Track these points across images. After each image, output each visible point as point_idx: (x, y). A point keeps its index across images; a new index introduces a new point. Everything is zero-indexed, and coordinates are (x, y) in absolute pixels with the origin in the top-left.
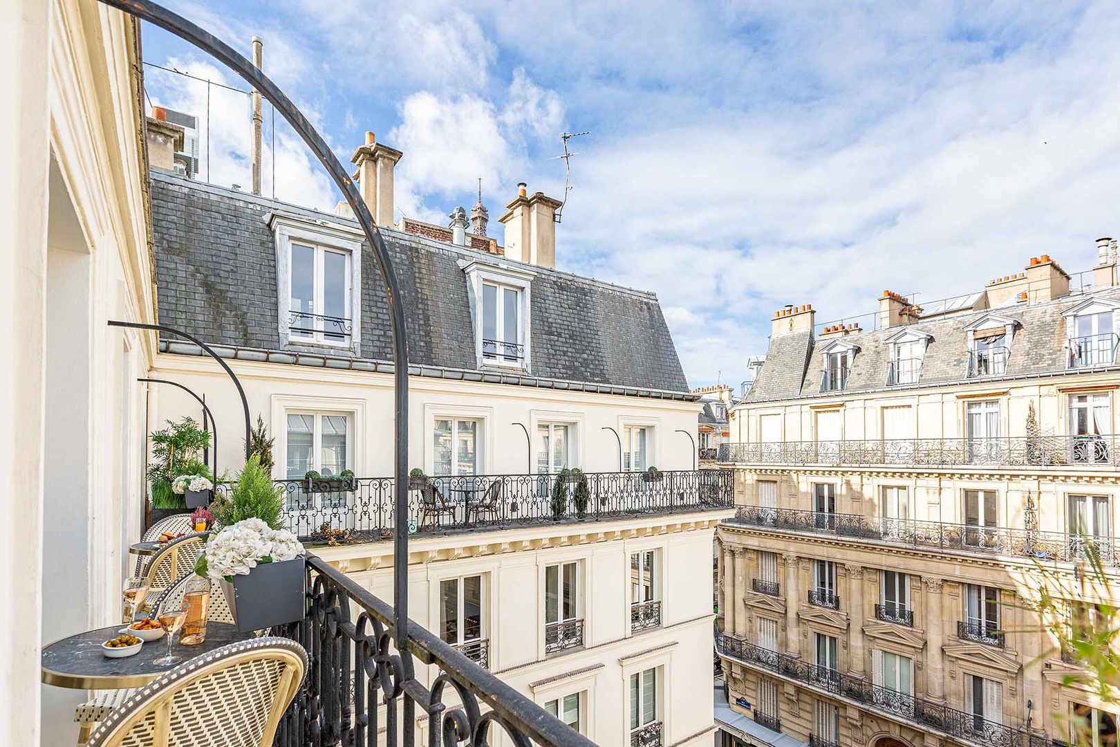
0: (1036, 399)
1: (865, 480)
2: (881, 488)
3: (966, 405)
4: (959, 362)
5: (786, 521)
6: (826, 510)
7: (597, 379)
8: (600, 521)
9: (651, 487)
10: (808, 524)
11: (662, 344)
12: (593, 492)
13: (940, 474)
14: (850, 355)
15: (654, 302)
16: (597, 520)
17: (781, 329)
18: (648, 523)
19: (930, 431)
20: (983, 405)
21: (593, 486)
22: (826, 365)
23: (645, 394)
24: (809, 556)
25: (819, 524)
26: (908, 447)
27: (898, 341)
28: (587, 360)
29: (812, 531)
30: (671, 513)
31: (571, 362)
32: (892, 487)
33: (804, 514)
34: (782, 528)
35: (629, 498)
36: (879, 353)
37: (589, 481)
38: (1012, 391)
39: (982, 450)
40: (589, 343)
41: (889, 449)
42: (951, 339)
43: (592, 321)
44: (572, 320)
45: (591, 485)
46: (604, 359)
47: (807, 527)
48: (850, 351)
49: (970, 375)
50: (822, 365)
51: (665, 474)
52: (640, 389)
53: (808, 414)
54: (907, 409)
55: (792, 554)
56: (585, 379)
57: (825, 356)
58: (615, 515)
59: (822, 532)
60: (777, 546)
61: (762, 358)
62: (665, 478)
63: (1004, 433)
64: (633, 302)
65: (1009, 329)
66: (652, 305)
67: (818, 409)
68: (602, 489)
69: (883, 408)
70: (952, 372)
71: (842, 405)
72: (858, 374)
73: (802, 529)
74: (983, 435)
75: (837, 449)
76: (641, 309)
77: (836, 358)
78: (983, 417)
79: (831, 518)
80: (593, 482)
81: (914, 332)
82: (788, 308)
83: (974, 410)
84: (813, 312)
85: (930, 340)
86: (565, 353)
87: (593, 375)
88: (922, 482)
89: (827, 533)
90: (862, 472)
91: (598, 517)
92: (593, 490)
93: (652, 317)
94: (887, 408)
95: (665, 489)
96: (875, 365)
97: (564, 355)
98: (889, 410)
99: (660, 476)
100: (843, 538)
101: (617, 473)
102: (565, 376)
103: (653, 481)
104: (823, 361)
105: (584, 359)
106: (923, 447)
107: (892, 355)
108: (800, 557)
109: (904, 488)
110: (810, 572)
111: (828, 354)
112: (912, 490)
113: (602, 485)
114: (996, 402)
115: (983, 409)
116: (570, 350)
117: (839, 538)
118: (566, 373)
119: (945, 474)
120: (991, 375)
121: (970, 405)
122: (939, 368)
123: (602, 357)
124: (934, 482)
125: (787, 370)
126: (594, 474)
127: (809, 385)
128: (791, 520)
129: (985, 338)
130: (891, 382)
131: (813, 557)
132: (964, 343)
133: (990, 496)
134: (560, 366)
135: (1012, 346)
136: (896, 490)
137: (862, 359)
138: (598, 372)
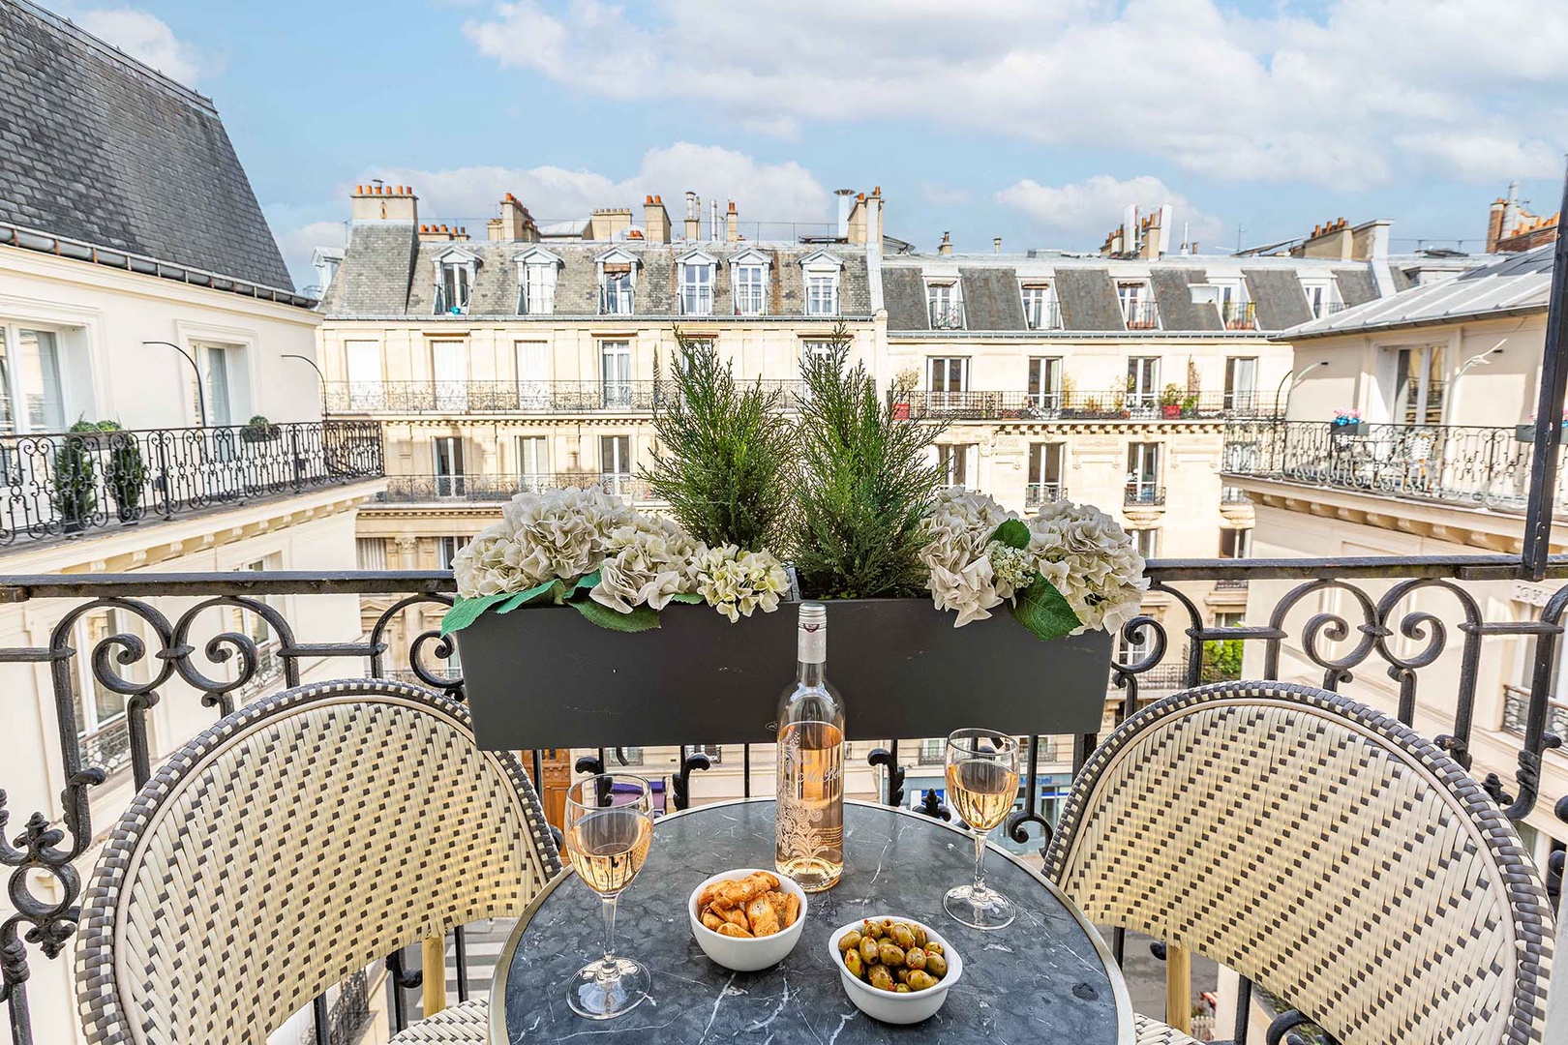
0: (659, 343)
1: (499, 430)
2: (518, 439)
3: (601, 343)
4: (591, 295)
5: (399, 493)
6: (452, 470)
7: (117, 242)
8: (175, 520)
9: (263, 451)
10: (430, 493)
11: (237, 198)
12: (154, 465)
13: (579, 421)
14: (470, 269)
15: (211, 115)
16: (167, 519)
17: (369, 215)
18: (259, 514)
19: (568, 371)
20: (615, 345)
21: (153, 454)
22: (439, 278)
23: (223, 284)
24: (434, 535)
25: (445, 490)
26: (546, 389)
27: (527, 261)
28: (87, 196)
29: (436, 500)
30: (297, 493)
31: (47, 193)
32: (529, 438)
33: (423, 480)
34: (392, 501)
35: (227, 472)
36: (506, 271)
37: (143, 445)
38: (639, 333)
39: (616, 394)
40: (85, 160)
41: (524, 391)
42: (581, 268)
43: (83, 115)
44: (33, 99)
45: (147, 453)
46: (125, 202)
47: (429, 496)
48: (471, 264)
49: (602, 312)
50: (434, 277)
51: (283, 428)
52: (215, 275)
53: (421, 344)
54: (541, 344)
55: (408, 535)
56: (88, 236)
57: (437, 264)
58: (198, 506)
59: (450, 501)
60: (386, 529)
61: (340, 254)
62: (284, 435)
63: (633, 376)
64: (169, 101)
65: (634, 266)
66: (208, 118)
67: (435, 338)
68: (173, 459)
69: (516, 341)
70: (585, 306)
71: (467, 335)
72: (483, 296)
73: (422, 500)
74: (616, 378)
75: (464, 392)
76: (188, 120)
77: (452, 271)
78: (615, 358)
79: (460, 482)
80: (152, 448)
81: (543, 253)
82: (377, 184)
83: (608, 350)
84: (415, 199)
85: (561, 265)
86: (27, 172)
87: (106, 231)
88: (563, 429)
89: (455, 501)
90: (496, 421)
91: (168, 511)
92: (154, 461)
93: (211, 142)
94: (520, 342)
95: (285, 454)
96: (502, 286)
97: (26, 175)
98: (523, 344)
99: (275, 431)
100: (478, 505)
101: (198, 429)
102: (37, 221)
103: (265, 441)
104: (434, 271)
105: (80, 194)
106: (562, 389)
107: (521, 277)
108: (421, 538)
109: (543, 438)
110: (435, 555)
111: (441, 262)
112: (551, 439)
113: (172, 453)
114: (626, 343)
115: (614, 350)
116: (39, 165)
117: (473, 506)
118: (40, 218)
119: (584, 421)
120: (619, 315)
121: (605, 344)
122: (573, 299)
123: (120, 198)
124: (573, 429)
125: (381, 277)
126: (153, 431)
127: (418, 302)
128: (406, 490)
129: (613, 273)
130: (522, 311)
131: (438, 535)
132: (595, 275)
133: (624, 440)
134: (19, 198)
135: (637, 285)
136: (534, 440)
137: (485, 276)
138: (117, 227)
